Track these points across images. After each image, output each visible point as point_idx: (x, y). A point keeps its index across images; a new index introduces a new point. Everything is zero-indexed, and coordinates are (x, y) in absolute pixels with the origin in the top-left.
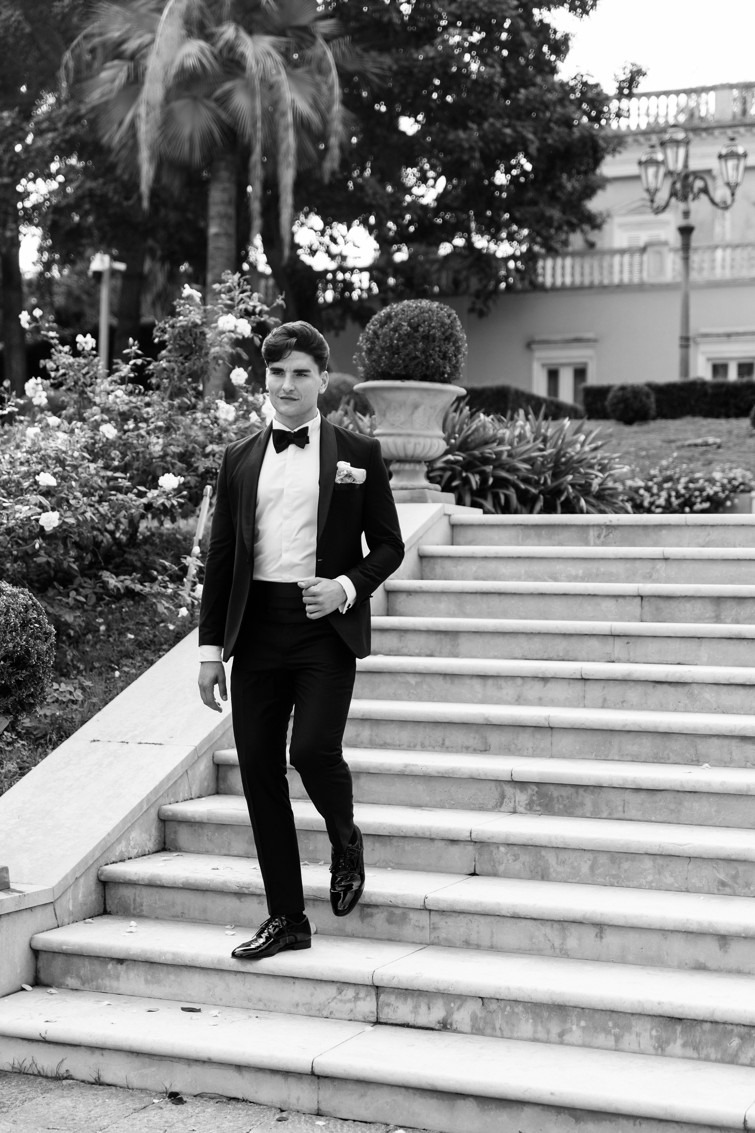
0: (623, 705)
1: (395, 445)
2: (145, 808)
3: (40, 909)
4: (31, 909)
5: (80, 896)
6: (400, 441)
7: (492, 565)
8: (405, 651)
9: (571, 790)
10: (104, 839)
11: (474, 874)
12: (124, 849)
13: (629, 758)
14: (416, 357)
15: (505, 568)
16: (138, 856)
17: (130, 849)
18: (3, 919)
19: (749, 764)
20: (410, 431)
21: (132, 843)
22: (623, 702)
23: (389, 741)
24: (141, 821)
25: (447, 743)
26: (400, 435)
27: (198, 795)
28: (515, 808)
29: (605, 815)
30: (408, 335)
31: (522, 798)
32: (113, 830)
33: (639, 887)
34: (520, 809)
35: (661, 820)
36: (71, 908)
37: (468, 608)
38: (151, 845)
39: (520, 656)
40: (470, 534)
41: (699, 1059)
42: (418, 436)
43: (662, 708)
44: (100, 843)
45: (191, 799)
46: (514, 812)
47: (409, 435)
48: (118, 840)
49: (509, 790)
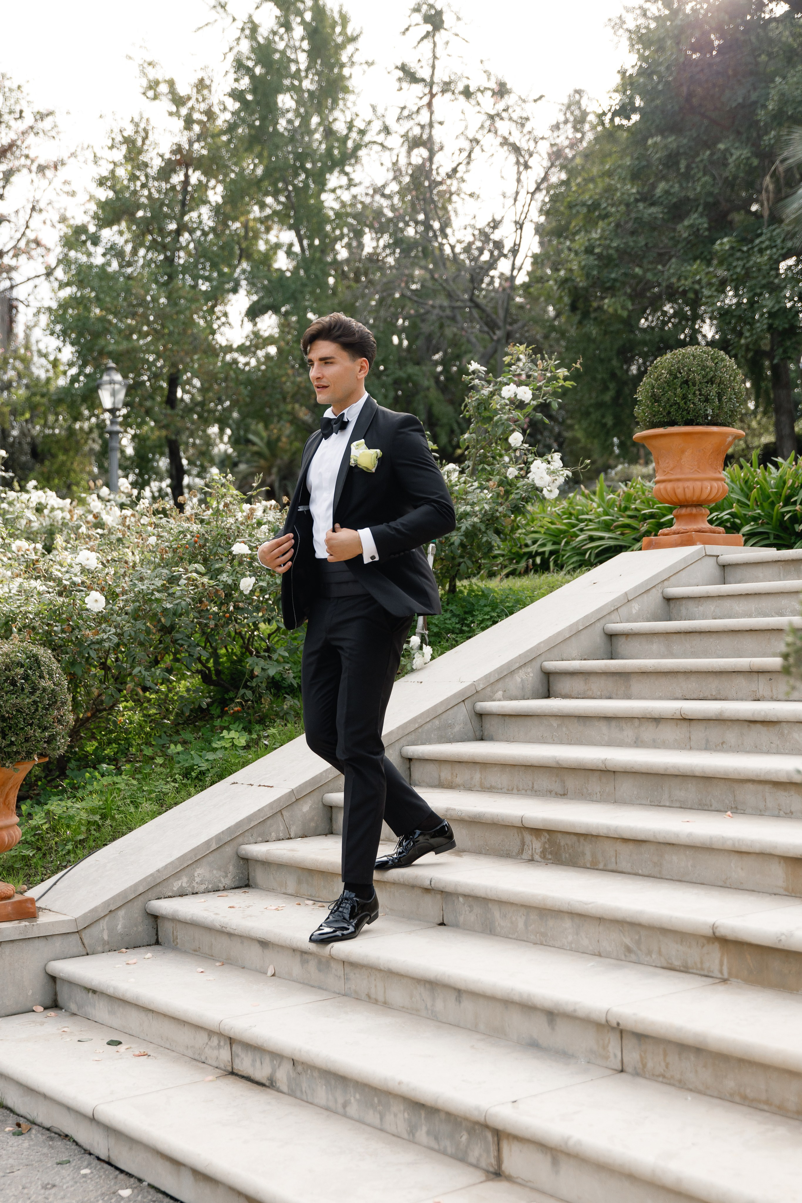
0: (721, 747)
1: (666, 490)
2: (214, 846)
3: (60, 938)
4: (45, 937)
5: (119, 927)
6: (669, 486)
7: (727, 604)
8: (590, 693)
9: (575, 838)
10: (152, 875)
11: (442, 924)
12: (184, 885)
13: (678, 805)
14: (676, 403)
15: (739, 606)
16: (207, 891)
17: (195, 884)
18: (3, 945)
19: (782, 813)
20: (679, 476)
21: (198, 880)
22: (723, 743)
23: (493, 784)
24: (211, 858)
25: (536, 787)
26: (670, 481)
27: (300, 834)
28: (532, 855)
29: (601, 866)
30: (667, 382)
31: (537, 845)
32: (166, 867)
33: (561, 948)
34: (537, 857)
35: (647, 873)
36: (106, 937)
37: (676, 648)
38: (227, 881)
39: (680, 696)
40: (739, 573)
41: (438, 1151)
42: (688, 480)
43: (757, 750)
44: (145, 879)
45: (290, 838)
46: (532, 860)
47: (678, 480)
48: (177, 875)
49: (528, 837)
